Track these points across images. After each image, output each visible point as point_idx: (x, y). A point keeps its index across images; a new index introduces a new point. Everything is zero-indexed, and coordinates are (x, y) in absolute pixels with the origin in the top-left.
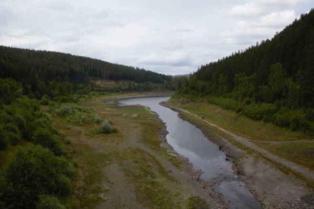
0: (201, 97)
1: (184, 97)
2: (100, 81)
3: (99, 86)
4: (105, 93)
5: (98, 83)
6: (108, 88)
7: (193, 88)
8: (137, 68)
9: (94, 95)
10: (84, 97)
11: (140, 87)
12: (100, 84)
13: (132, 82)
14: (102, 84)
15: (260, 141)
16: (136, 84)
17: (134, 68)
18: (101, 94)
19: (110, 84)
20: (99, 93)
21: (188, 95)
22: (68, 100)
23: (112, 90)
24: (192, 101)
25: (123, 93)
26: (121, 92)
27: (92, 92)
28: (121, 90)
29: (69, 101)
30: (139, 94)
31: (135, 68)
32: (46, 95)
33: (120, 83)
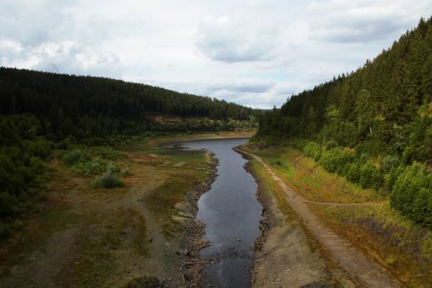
0: (285, 139)
1: (264, 140)
2: (161, 117)
3: (158, 123)
4: (167, 133)
5: (159, 119)
6: (172, 126)
7: (276, 127)
8: (214, 99)
9: (149, 136)
10: (131, 139)
11: (216, 125)
12: (161, 121)
13: (206, 119)
14: (163, 120)
15: (320, 203)
16: (211, 121)
17: (210, 99)
18: (160, 135)
19: (174, 120)
20: (158, 133)
21: (269, 136)
22: (103, 142)
23: (176, 130)
24: (273, 144)
25: (191, 134)
26: (189, 132)
27: (147, 132)
28: (189, 129)
29: (105, 143)
30: (213, 134)
31: (212, 100)
32: (71, 136)
33: (189, 120)
